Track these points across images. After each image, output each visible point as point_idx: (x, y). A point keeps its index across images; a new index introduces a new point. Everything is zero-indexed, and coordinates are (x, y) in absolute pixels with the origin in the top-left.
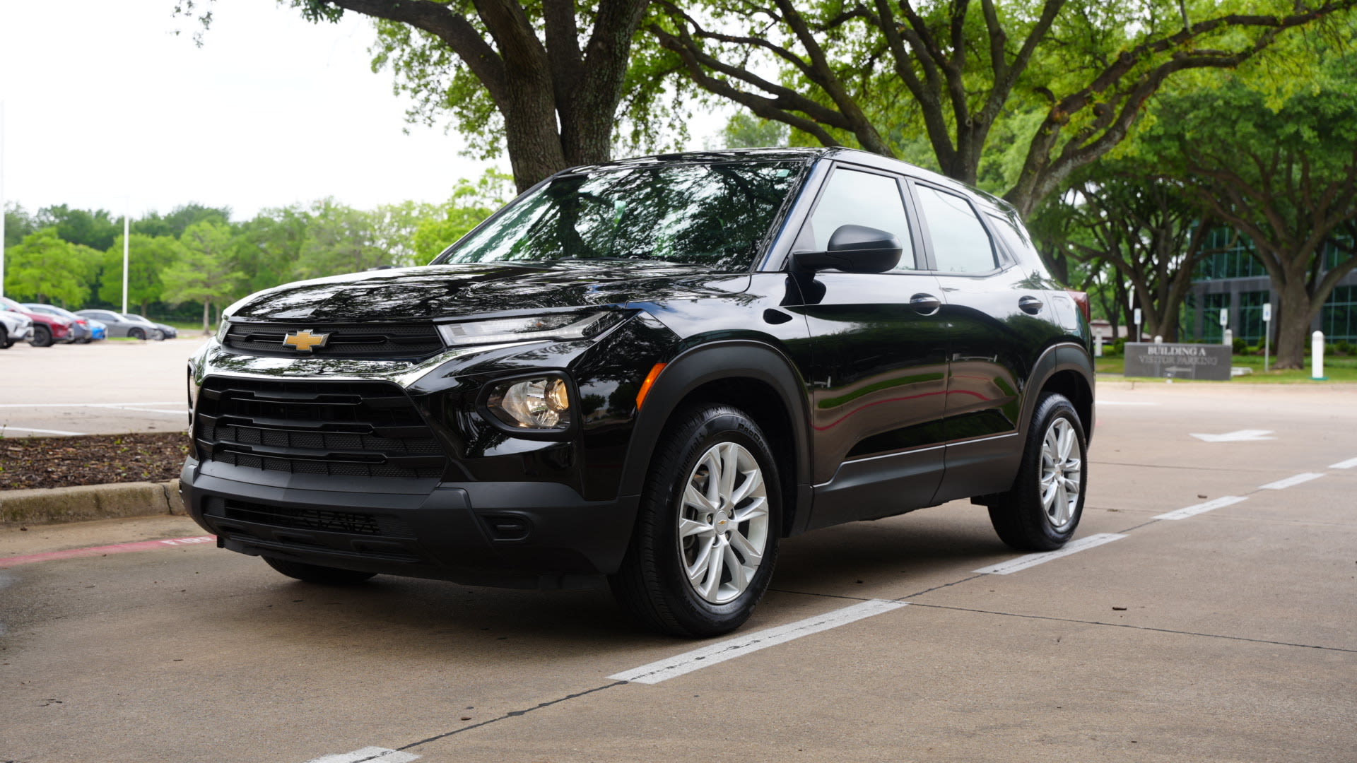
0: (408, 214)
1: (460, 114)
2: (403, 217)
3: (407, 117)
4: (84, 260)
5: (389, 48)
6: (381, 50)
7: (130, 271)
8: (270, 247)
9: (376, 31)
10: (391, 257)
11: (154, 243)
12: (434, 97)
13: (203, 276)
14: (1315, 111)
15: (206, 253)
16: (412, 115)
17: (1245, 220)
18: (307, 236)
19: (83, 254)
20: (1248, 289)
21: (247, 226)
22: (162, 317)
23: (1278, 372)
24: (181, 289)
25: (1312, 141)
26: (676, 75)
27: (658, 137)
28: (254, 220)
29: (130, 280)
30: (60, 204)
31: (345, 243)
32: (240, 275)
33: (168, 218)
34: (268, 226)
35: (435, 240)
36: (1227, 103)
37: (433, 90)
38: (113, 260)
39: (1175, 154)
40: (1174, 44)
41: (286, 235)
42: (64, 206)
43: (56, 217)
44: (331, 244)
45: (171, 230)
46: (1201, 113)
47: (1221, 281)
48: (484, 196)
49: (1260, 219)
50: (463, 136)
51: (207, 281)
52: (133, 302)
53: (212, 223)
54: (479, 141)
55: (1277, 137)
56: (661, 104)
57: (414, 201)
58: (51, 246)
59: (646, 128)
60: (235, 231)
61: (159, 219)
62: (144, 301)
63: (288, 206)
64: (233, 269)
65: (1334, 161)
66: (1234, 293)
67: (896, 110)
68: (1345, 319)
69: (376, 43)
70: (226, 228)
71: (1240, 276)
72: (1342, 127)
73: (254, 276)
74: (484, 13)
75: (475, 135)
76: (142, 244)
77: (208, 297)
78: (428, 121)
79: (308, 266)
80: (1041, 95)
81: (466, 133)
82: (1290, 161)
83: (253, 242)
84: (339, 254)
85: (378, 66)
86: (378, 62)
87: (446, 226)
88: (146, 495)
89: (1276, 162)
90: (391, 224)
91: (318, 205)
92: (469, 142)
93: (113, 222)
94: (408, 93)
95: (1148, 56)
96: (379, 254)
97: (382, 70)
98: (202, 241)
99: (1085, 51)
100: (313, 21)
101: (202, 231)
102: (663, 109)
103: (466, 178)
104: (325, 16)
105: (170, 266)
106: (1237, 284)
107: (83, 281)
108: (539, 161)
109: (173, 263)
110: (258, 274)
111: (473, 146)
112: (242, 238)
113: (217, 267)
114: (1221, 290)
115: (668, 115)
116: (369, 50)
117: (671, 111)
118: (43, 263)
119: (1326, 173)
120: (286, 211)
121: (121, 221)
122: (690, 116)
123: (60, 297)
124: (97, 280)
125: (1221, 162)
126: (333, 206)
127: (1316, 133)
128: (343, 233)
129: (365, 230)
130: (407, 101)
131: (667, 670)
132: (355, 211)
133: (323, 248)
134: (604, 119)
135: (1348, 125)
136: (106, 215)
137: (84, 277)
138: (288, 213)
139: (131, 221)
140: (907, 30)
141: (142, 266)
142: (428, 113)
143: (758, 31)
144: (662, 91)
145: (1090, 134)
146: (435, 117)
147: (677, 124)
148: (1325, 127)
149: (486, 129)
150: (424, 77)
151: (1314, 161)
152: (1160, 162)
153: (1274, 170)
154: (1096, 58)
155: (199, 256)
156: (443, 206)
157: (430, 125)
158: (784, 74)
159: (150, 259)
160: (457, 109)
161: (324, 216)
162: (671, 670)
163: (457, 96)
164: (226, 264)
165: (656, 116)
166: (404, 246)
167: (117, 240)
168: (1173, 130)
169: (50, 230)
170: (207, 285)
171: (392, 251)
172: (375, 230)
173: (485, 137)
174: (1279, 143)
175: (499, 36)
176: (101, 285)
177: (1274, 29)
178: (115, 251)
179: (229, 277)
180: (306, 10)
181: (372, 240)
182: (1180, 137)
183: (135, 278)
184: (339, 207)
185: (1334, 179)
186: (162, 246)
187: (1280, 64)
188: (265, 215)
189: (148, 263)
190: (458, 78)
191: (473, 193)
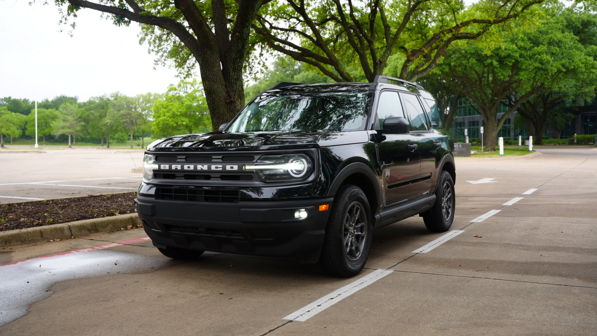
0: (149, 98)
1: (175, 61)
2: (147, 99)
3: (155, 62)
4: (19, 119)
5: (146, 35)
6: (143, 36)
7: (38, 123)
8: (95, 112)
9: (141, 28)
10: (143, 115)
11: (48, 112)
12: (165, 54)
13: (67, 124)
14: (497, 55)
15: (68, 115)
16: (156, 62)
17: (473, 95)
18: (109, 107)
19: (18, 117)
20: (471, 120)
21: (85, 104)
22: (52, 141)
23: (486, 152)
24: (59, 129)
25: (497, 66)
26: (261, 43)
27: (254, 68)
28: (87, 102)
29: (38, 127)
30: (8, 97)
31: (125, 110)
32: (83, 123)
33: (52, 101)
34: (94, 104)
35: (161, 109)
36: (466, 52)
37: (165, 52)
38: (31, 119)
39: (448, 71)
40: (454, 30)
41: (101, 107)
42: (10, 98)
43: (6, 102)
44: (119, 111)
45: (54, 106)
46: (457, 55)
47: (461, 117)
48: (180, 91)
49: (478, 95)
50: (176, 69)
51: (69, 126)
52: (40, 135)
53: (71, 103)
54: (183, 71)
55: (484, 64)
56: (254, 55)
57: (151, 92)
58: (5, 114)
59: (249, 64)
60: (80, 106)
61: (49, 102)
62: (44, 135)
63: (101, 96)
64: (80, 122)
65: (505, 73)
66: (466, 122)
67: (346, 56)
68: (506, 130)
69: (140, 33)
70: (77, 105)
71: (468, 115)
72: (507, 60)
73: (88, 124)
74: (190, 22)
75: (181, 69)
76: (43, 112)
77: (70, 133)
78: (163, 64)
79: (110, 120)
80: (402, 49)
81: (177, 68)
82: (488, 74)
83: (87, 111)
84: (122, 115)
85: (142, 42)
86: (142, 40)
87: (166, 103)
88: (62, 229)
89: (483, 73)
90: (143, 102)
91: (113, 95)
92: (179, 71)
93: (30, 103)
94: (154, 53)
95: (445, 35)
96: (139, 114)
97: (143, 44)
98: (67, 111)
99: (419, 33)
100: (118, 26)
101: (67, 106)
102: (255, 57)
103: (173, 84)
104: (123, 24)
105: (55, 121)
106: (467, 118)
107: (18, 127)
108: (214, 82)
109: (56, 120)
110: (90, 123)
111: (180, 73)
112: (83, 109)
113: (74, 120)
114: (461, 121)
115: (257, 59)
116: (138, 36)
117: (259, 58)
118: (2, 121)
119: (502, 77)
120: (100, 98)
121: (34, 103)
122: (266, 59)
123: (9, 134)
124: (25, 127)
125: (463, 73)
126: (119, 95)
127: (498, 63)
128: (124, 106)
129: (133, 105)
130: (154, 56)
131: (307, 313)
132: (128, 97)
133: (116, 112)
134: (240, 64)
135: (509, 60)
136: (28, 100)
137: (19, 126)
138: (101, 99)
139: (38, 103)
140: (352, 25)
141: (43, 121)
142: (163, 61)
143: (292, 26)
144: (255, 50)
145: (423, 65)
146: (166, 62)
147: (261, 63)
148: (501, 61)
149: (185, 66)
150: (161, 46)
151: (498, 73)
152: (442, 74)
153: (483, 77)
154: (423, 35)
155: (66, 116)
156: (163, 94)
157: (164, 66)
158: (302, 43)
159: (47, 118)
160: (174, 59)
161: (116, 99)
162: (309, 313)
163: (174, 53)
164: (77, 120)
165: (253, 60)
166: (148, 110)
167: (32, 111)
168: (447, 62)
169: (4, 107)
170: (69, 128)
171: (143, 113)
172: (136, 105)
173: (185, 69)
174: (485, 66)
175: (196, 31)
176: (26, 129)
177: (490, 25)
178: (32, 115)
179: (78, 124)
180: (115, 21)
181: (135, 109)
182: (449, 65)
183: (40, 126)
184: (122, 96)
185: (505, 80)
186: (51, 113)
187: (489, 37)
188: (92, 100)
189: (45, 119)
190: (174, 46)
191: (175, 89)
